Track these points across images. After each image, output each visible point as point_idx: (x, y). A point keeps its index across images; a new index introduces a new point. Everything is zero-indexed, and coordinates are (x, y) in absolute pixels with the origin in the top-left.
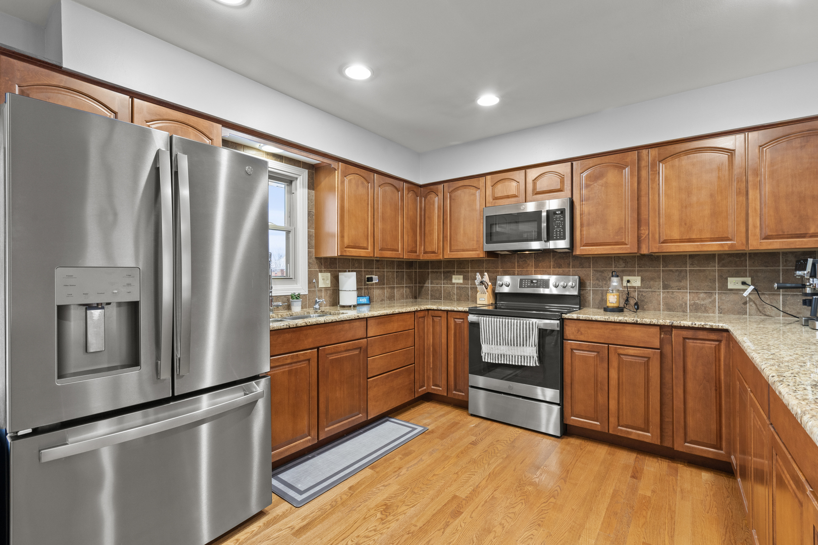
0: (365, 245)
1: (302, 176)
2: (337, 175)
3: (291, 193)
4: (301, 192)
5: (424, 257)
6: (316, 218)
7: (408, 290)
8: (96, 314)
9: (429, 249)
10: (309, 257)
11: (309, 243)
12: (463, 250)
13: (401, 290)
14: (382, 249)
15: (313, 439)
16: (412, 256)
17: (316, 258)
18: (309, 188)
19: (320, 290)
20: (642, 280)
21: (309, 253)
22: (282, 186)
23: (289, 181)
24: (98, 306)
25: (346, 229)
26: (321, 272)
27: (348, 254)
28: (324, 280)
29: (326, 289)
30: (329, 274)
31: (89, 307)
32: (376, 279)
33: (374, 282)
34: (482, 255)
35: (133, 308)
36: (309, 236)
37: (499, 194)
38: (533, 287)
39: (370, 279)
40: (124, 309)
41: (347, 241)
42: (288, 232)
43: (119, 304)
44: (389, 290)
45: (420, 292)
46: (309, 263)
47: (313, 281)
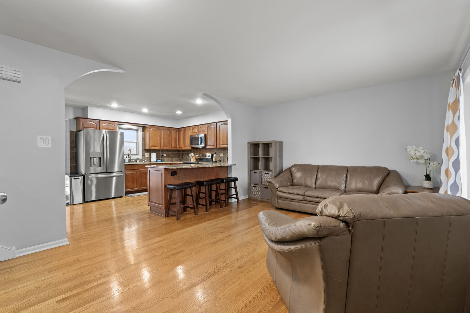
0: (157, 146)
1: (140, 129)
2: (148, 129)
3: (137, 133)
4: (140, 133)
5: (179, 149)
6: (144, 139)
7: (178, 159)
8: (95, 159)
9: (180, 147)
10: (143, 149)
11: (142, 146)
12: (187, 147)
13: (175, 159)
14: (163, 147)
15: (138, 189)
16: (176, 149)
17: (145, 149)
18: (142, 132)
19: (146, 158)
20: (223, 154)
21: (142, 148)
22: (135, 131)
23: (137, 130)
24: (95, 158)
25: (151, 142)
26: (146, 153)
27: (151, 148)
28: (147, 155)
29: (148, 157)
30: (149, 154)
31: (94, 157)
32: (165, 155)
33: (164, 156)
34: (190, 148)
35: (100, 158)
36: (143, 144)
37: (194, 132)
38: (203, 157)
39: (163, 155)
40: (99, 158)
41: (151, 145)
42: (137, 143)
43: (98, 157)
44: (171, 158)
45: (182, 159)
46: (142, 151)
47: (143, 155)
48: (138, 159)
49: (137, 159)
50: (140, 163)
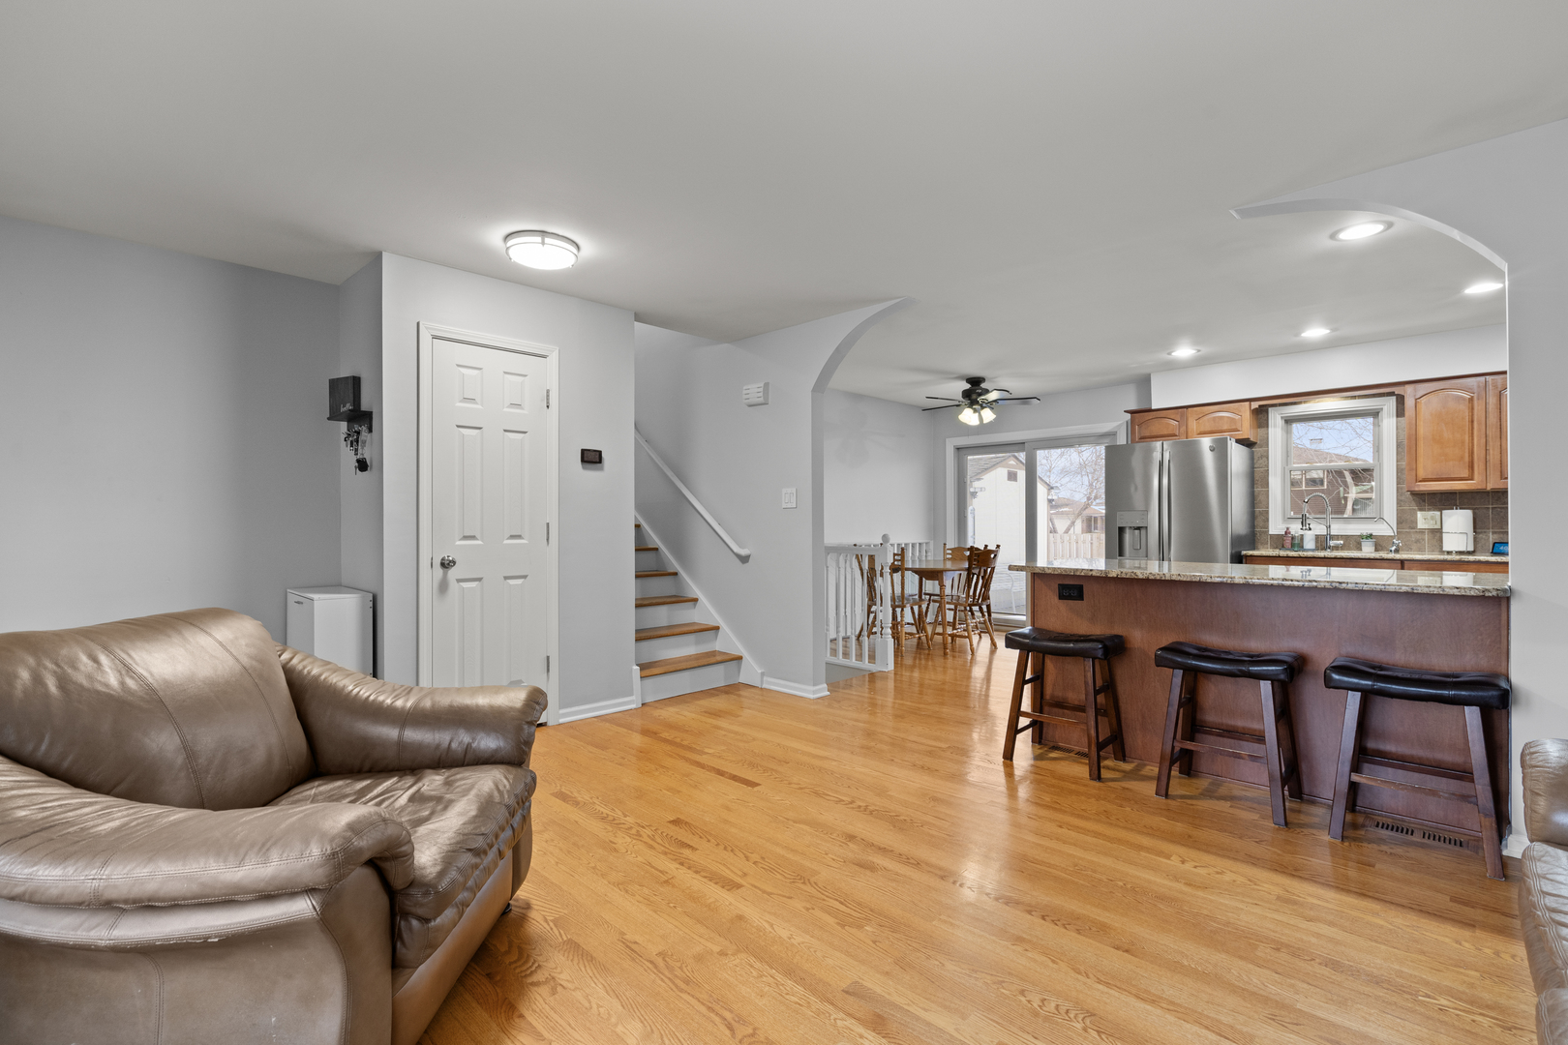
0: (1465, 475)
3: (1372, 426)
4: (1387, 422)
10: (1401, 492)
11: (1400, 477)
17: (1413, 492)
19: (1422, 531)
21: (1400, 487)
25: (1420, 459)
26: (1421, 510)
27: (1452, 488)
28: (1424, 519)
29: (1425, 530)
30: (1434, 512)
41: (1420, 474)
46: (1400, 500)
47: (1404, 521)
48: (1370, 536)
49: (1361, 537)
50: (1377, 555)
